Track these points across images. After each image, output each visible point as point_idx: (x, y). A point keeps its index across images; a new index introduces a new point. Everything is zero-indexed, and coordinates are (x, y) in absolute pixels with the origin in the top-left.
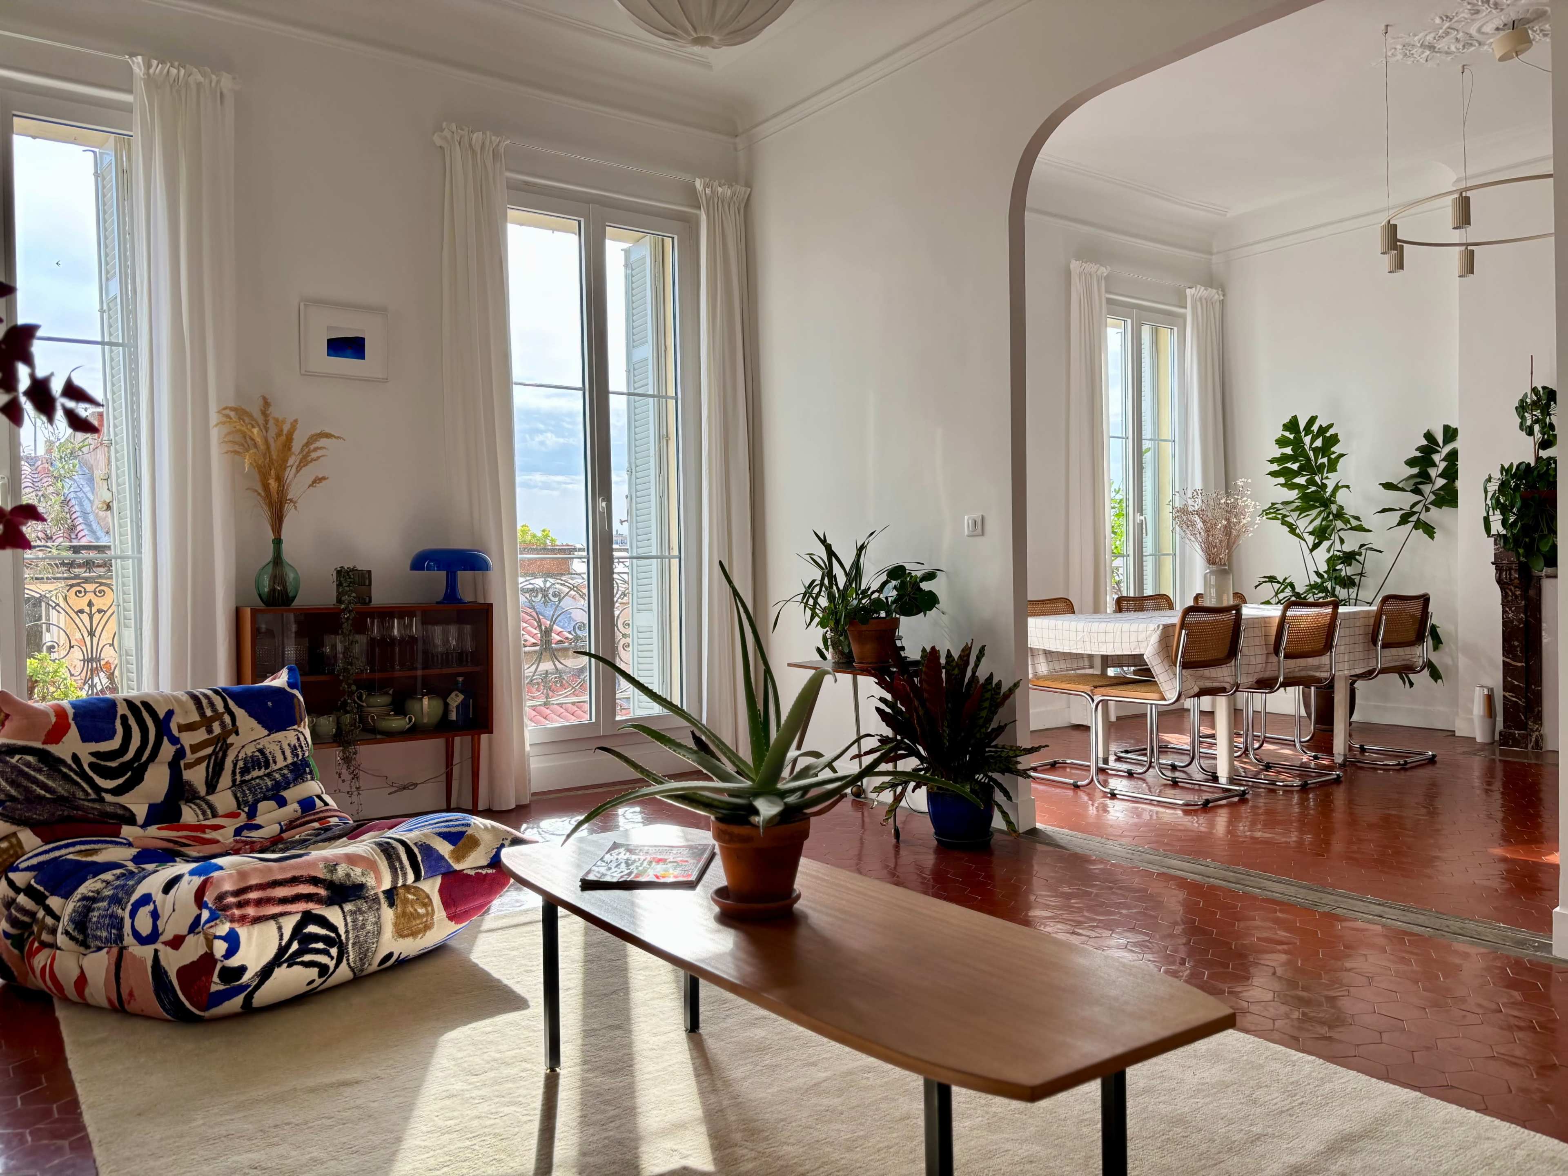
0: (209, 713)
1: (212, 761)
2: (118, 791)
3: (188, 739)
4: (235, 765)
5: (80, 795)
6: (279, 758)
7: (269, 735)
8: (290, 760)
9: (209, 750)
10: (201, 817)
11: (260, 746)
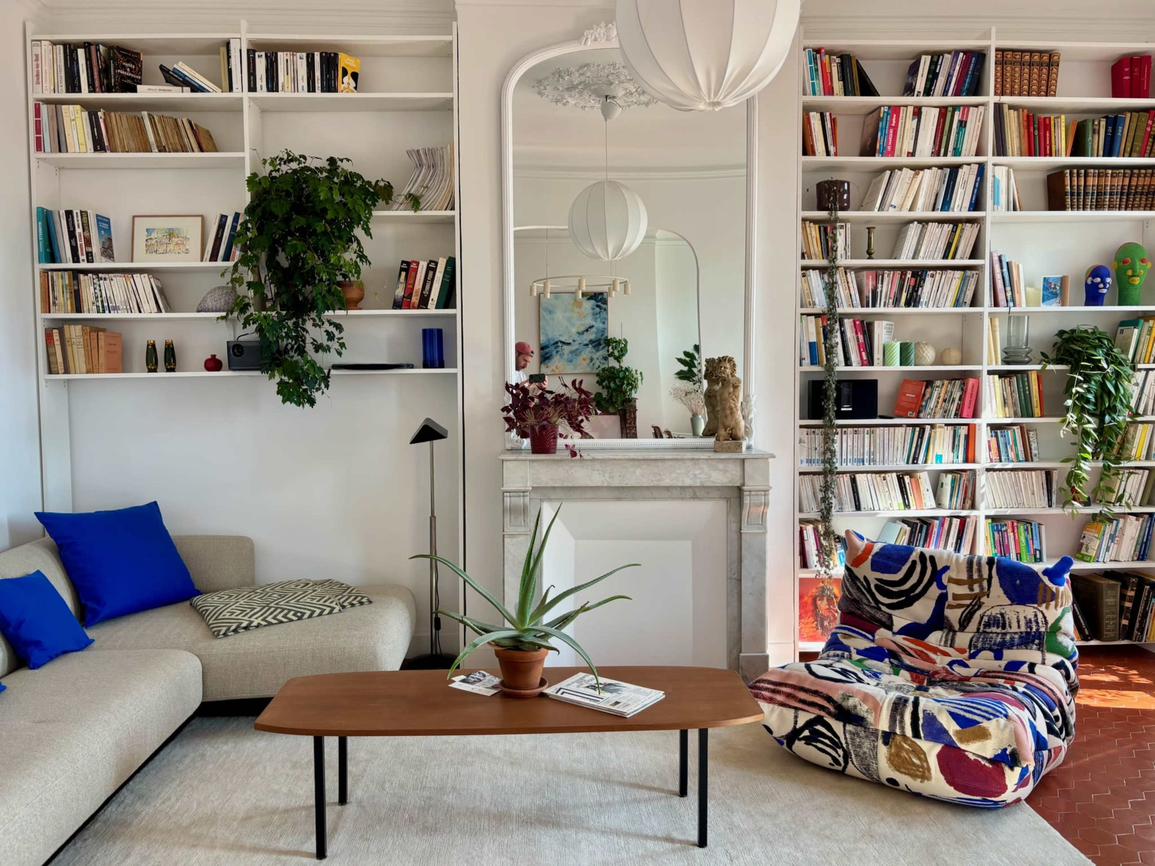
0: (975, 576)
1: (968, 609)
2: (890, 606)
3: (953, 589)
4: (982, 618)
5: (865, 601)
6: (1014, 624)
7: (1011, 605)
8: (1023, 629)
9: (968, 602)
10: (942, 643)
11: (1003, 611)
